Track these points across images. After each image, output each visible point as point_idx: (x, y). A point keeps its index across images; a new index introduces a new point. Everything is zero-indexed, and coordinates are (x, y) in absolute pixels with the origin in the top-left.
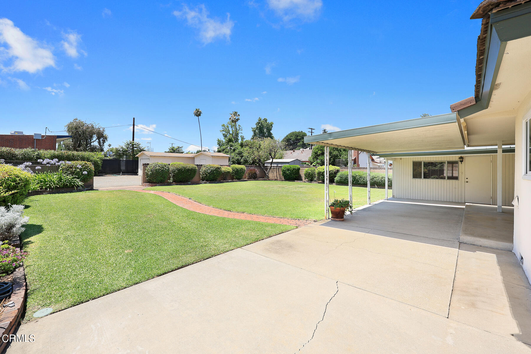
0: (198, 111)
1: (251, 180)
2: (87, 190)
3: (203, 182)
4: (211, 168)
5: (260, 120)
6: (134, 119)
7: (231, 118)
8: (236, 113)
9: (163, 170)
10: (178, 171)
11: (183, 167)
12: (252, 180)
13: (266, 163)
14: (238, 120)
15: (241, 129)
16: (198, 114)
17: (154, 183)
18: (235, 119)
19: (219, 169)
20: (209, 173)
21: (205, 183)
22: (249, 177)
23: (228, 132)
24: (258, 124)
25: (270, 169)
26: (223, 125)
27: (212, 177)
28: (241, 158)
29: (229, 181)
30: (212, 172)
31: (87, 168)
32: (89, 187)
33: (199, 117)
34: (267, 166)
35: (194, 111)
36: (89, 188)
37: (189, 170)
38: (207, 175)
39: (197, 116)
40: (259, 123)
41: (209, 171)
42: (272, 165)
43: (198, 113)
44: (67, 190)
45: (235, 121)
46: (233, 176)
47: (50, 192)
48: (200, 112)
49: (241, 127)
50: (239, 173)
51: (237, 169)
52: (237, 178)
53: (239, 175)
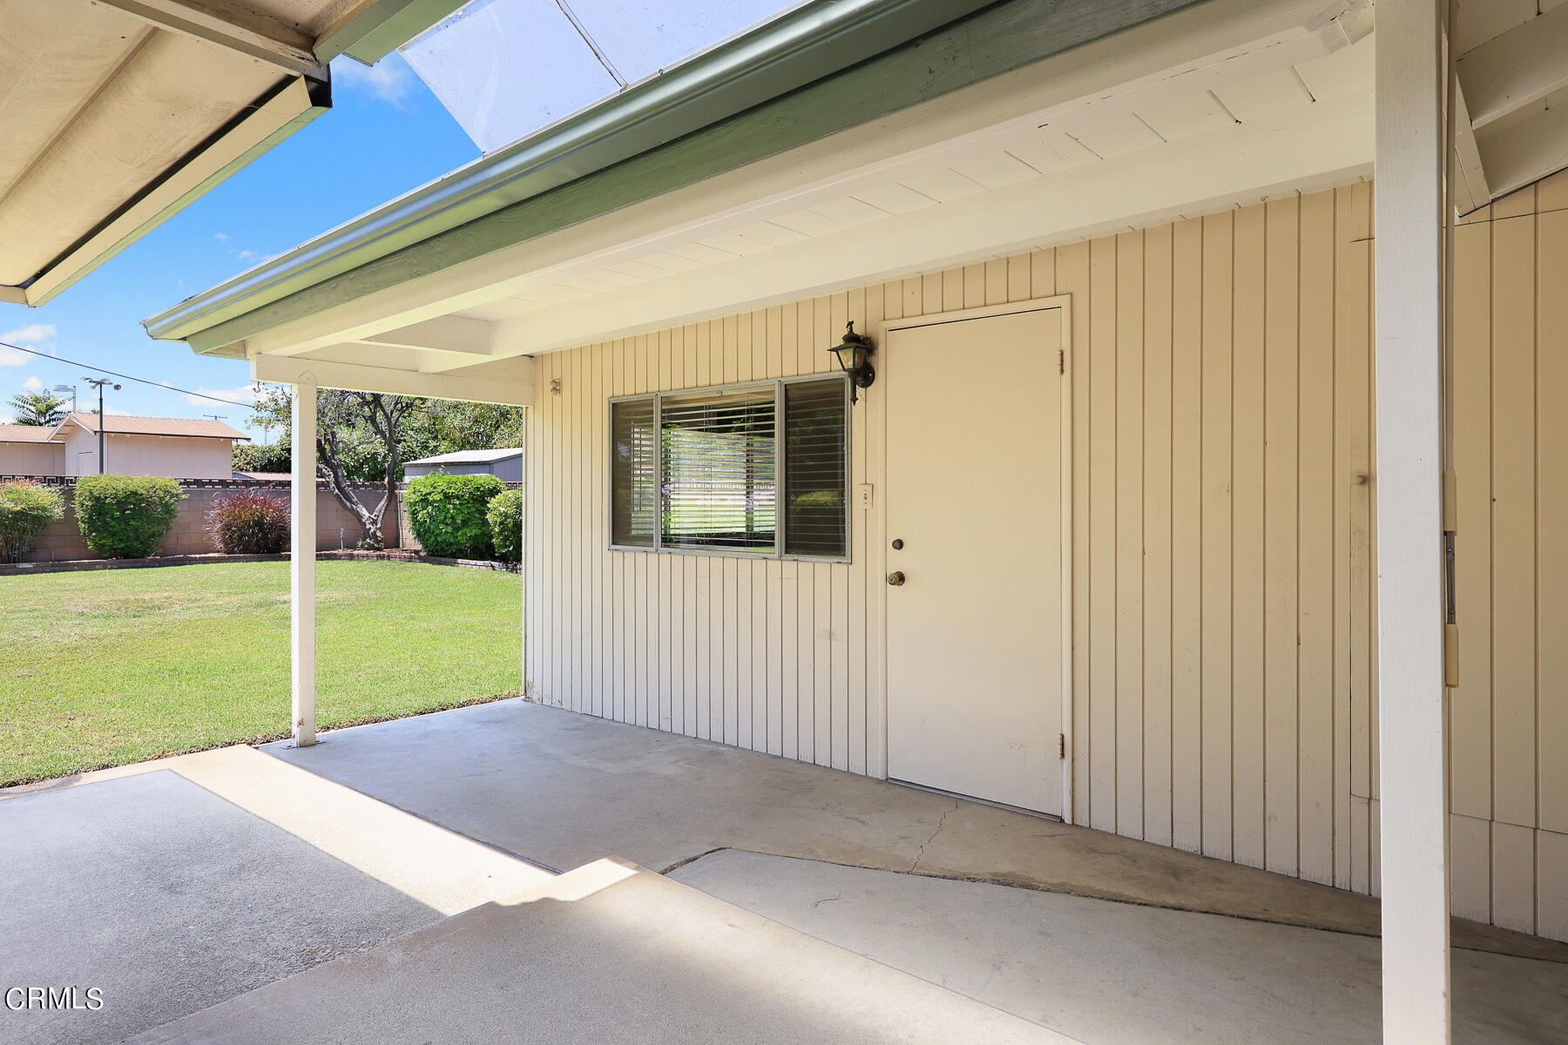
25: (389, 498)
50: (112, 518)
51: (97, 499)
52: (106, 548)
53: (114, 534)
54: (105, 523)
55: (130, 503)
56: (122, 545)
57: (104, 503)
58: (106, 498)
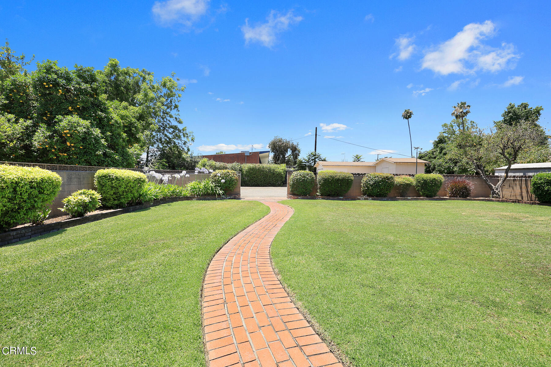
0: (408, 112)
1: (454, 199)
2: (229, 199)
3: (362, 198)
4: (375, 177)
5: (512, 108)
6: (316, 128)
7: (454, 113)
8: (463, 104)
9: (305, 179)
10: (323, 181)
11: (330, 176)
12: (458, 199)
13: (499, 171)
14: (467, 113)
15: (476, 126)
16: (408, 116)
17: (297, 195)
18: (461, 112)
19: (388, 179)
20: (372, 186)
21: (365, 199)
22: (452, 193)
23: (454, 133)
24: (507, 115)
25: (504, 181)
26: (445, 125)
27: (376, 190)
28: (455, 165)
29: (409, 198)
30: (376, 184)
31: (228, 176)
32: (236, 196)
33: (409, 119)
34: (497, 177)
35: (403, 112)
36: (232, 197)
37: (338, 180)
38: (368, 188)
39: (406, 118)
40: (509, 112)
41: (372, 183)
42: (510, 174)
43: (408, 114)
44: (212, 197)
45: (461, 116)
46: (418, 190)
47: (198, 198)
48: (411, 113)
49: (474, 124)
50: (429, 186)
51: (425, 180)
52: (426, 194)
53: (428, 190)
54: (427, 187)
55: (434, 182)
56: (430, 194)
57: (427, 181)
58: (427, 180)
